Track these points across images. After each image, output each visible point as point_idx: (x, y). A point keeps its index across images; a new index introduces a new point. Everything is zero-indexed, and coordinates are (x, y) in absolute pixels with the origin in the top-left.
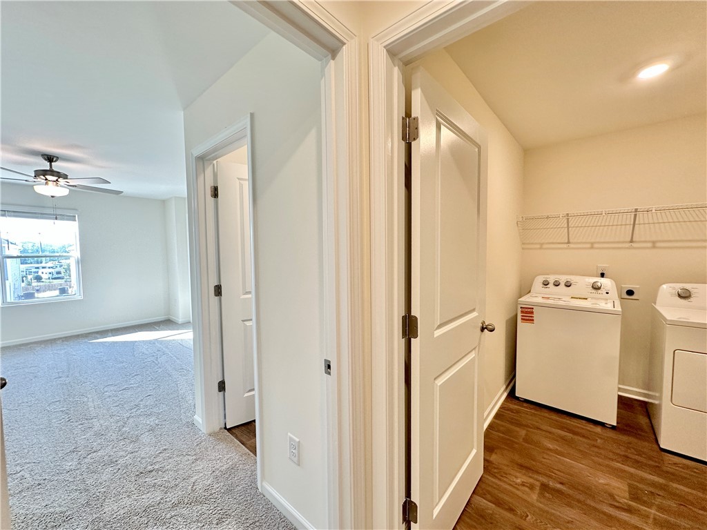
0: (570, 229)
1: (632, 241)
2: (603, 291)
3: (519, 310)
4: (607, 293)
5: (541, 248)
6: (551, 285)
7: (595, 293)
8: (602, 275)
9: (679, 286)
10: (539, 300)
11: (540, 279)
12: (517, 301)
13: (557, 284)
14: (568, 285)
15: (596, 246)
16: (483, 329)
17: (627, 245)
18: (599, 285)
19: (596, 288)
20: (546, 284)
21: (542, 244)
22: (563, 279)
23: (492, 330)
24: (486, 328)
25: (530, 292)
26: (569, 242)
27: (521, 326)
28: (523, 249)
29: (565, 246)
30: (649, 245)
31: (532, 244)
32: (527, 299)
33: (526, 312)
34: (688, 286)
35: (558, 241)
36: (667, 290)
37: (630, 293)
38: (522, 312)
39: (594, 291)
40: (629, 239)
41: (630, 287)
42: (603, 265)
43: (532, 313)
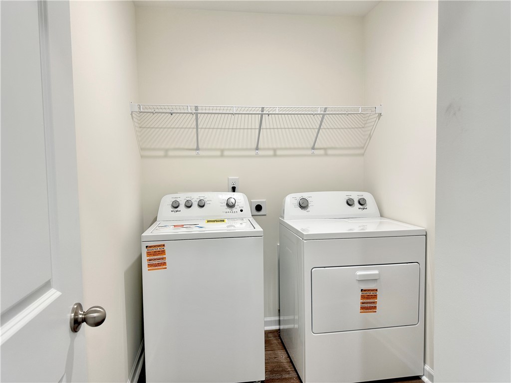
0: (199, 130)
1: (257, 149)
2: (237, 209)
3: (144, 251)
4: (242, 211)
5: (166, 156)
6: (182, 207)
7: (230, 213)
8: (234, 189)
9: (299, 196)
10: (169, 231)
11: (167, 201)
12: (140, 237)
13: (189, 206)
14: (201, 206)
15: (226, 153)
16: (76, 325)
17: (253, 153)
18: (233, 201)
19: (230, 206)
20: (175, 206)
21: (167, 150)
22: (195, 197)
23: (98, 323)
24: (84, 320)
25: (155, 220)
26: (198, 149)
27: (149, 276)
28: (142, 157)
29: (194, 153)
30: (271, 153)
31: (154, 149)
32: (152, 232)
33: (155, 253)
34: (305, 195)
35: (186, 147)
36: (291, 201)
37: (259, 208)
38: (149, 254)
39: (229, 210)
40: (254, 146)
41: (258, 201)
42: (233, 178)
43: (163, 252)
